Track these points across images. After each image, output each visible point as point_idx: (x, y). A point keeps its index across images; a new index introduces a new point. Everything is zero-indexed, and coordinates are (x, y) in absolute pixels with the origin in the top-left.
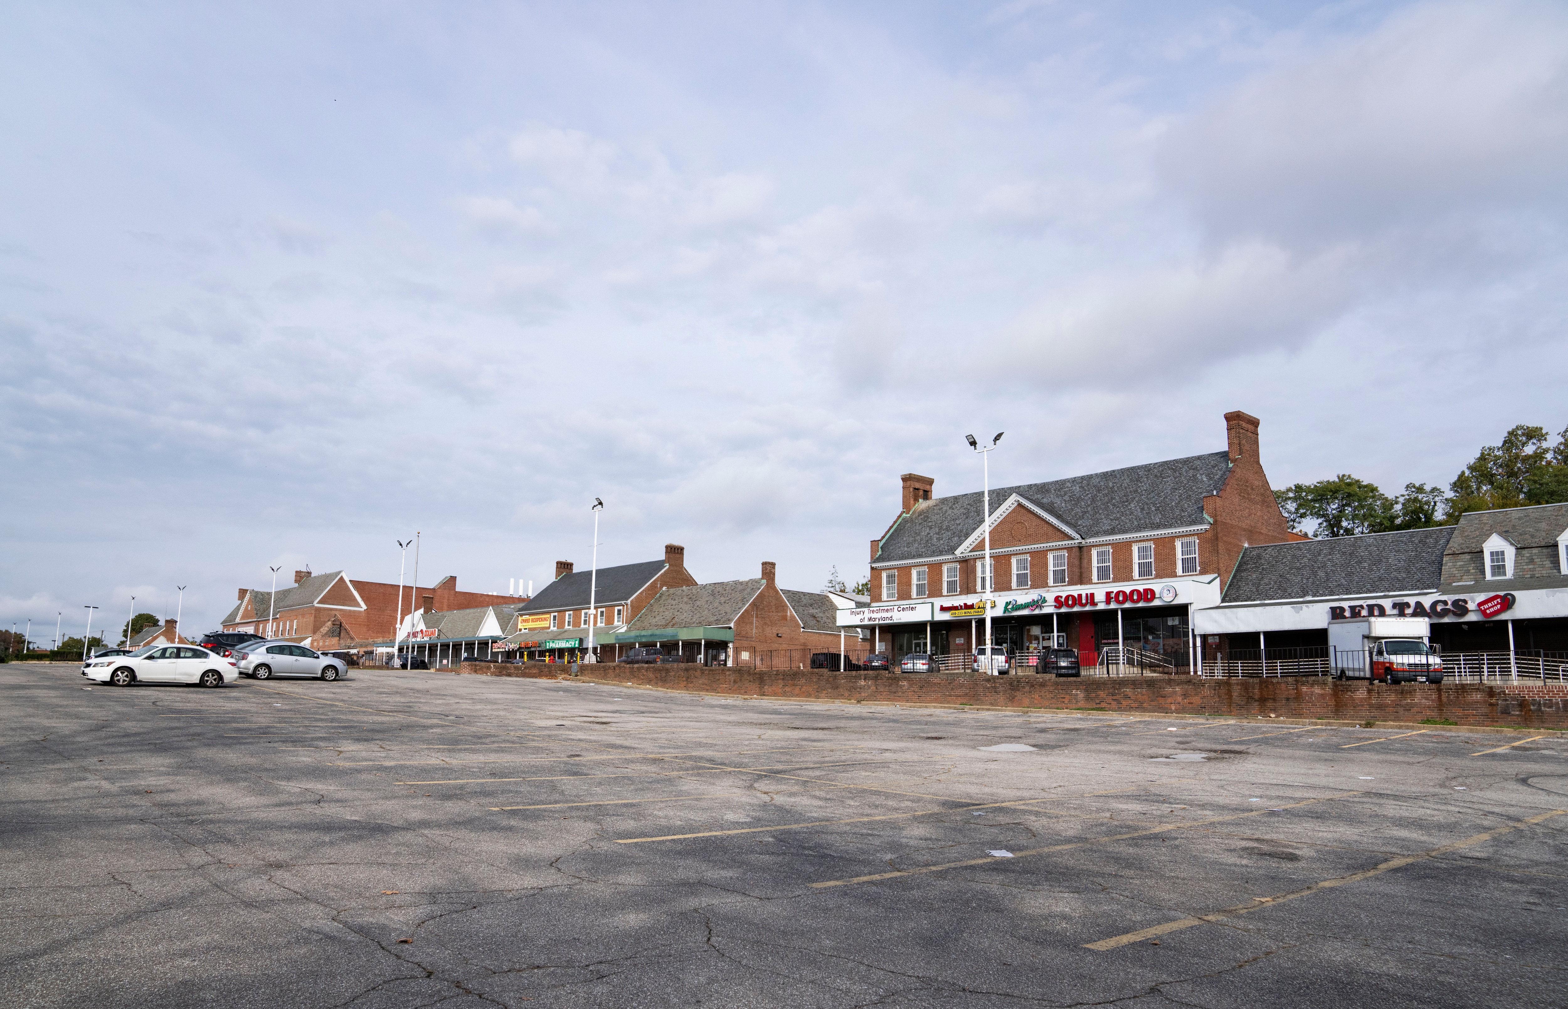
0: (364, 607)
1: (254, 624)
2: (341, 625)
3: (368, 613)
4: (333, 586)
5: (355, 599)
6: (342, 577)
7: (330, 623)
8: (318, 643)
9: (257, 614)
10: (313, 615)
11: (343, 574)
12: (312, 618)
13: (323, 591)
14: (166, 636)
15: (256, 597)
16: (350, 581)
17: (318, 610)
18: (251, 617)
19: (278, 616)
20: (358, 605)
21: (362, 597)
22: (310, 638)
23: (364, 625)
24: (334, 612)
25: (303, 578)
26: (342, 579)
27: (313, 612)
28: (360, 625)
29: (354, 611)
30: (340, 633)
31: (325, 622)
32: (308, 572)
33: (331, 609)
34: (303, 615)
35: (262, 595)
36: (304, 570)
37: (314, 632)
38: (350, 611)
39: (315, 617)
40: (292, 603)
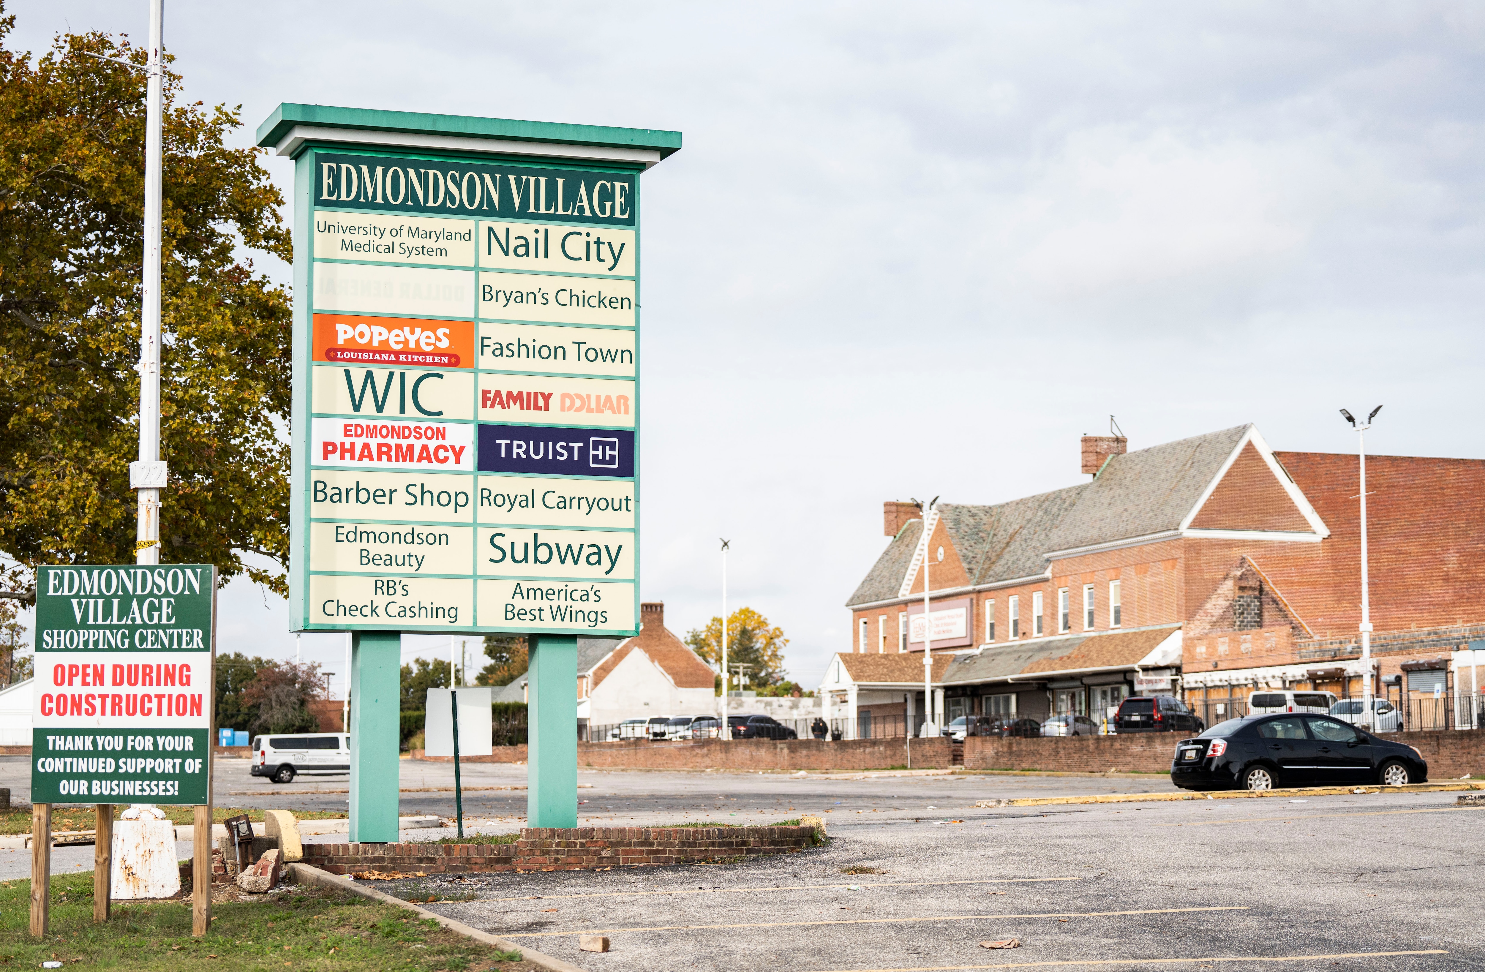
0: (1320, 530)
1: (966, 600)
2: (1261, 590)
3: (1333, 548)
4: (1228, 474)
5: (1292, 510)
6: (1250, 444)
7: (1229, 584)
8: (1212, 647)
9: (970, 570)
10: (1180, 564)
11: (1253, 436)
12: (1177, 574)
13: (1199, 489)
14: (647, 649)
15: (957, 522)
16: (1276, 454)
17: (1194, 547)
18: (953, 580)
19: (1048, 574)
20: (1303, 526)
21: (1312, 500)
22: (1178, 635)
23: (1327, 585)
24: (1237, 553)
25: (1105, 456)
26: (1250, 449)
27: (1180, 554)
28: (1313, 584)
29: (1295, 546)
30: (1260, 615)
31: (1216, 584)
32: (1117, 440)
33: (1229, 544)
34: (1142, 566)
35: (973, 516)
36: (1106, 433)
37: (1190, 616)
38: (1283, 546)
39: (1188, 568)
40: (1095, 533)
